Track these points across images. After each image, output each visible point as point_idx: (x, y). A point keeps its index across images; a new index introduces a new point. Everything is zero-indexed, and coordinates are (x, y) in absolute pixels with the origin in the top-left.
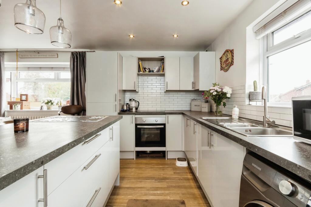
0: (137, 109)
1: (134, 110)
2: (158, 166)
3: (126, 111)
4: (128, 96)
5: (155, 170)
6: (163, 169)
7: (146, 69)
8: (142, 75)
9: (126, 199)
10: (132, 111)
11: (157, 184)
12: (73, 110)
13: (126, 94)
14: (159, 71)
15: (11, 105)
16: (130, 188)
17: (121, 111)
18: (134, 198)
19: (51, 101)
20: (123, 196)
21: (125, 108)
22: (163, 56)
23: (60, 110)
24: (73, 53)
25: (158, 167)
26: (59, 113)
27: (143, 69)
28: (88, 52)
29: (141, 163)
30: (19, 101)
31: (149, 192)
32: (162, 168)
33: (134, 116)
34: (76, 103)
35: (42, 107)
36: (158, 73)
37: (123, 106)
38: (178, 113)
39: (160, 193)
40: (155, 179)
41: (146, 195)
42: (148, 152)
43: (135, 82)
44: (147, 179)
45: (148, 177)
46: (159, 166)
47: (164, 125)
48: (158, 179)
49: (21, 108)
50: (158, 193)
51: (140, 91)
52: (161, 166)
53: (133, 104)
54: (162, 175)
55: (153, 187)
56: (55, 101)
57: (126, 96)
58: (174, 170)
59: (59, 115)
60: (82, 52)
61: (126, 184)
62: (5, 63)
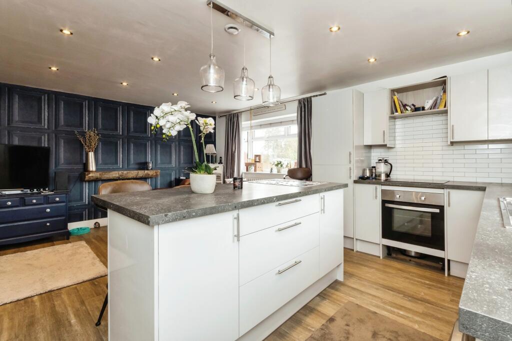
0: (388, 175)
1: (383, 177)
2: (421, 279)
3: (368, 178)
4: (376, 154)
5: (412, 283)
6: (429, 286)
7: (407, 107)
8: (401, 118)
9: (346, 299)
10: (380, 180)
11: (405, 302)
12: (300, 175)
13: (372, 151)
14: (434, 106)
15: (248, 165)
16: (358, 290)
17: (360, 178)
18: (358, 303)
19: (281, 162)
20: (342, 294)
21: (368, 174)
22: (446, 77)
23: (287, 173)
24: (300, 101)
25: (421, 282)
26: (284, 176)
27: (402, 108)
28: (314, 96)
29: (390, 267)
30: (254, 162)
31: (385, 306)
32: (428, 284)
33: (380, 188)
34: (304, 166)
35: (272, 169)
36: (432, 110)
37: (364, 170)
38: (475, 187)
39: (403, 315)
40: (404, 294)
41: (378, 307)
42: (413, 254)
43: (384, 131)
44: (388, 290)
45: (393, 288)
46: (423, 281)
47: (442, 208)
48: (410, 297)
49: (255, 170)
50: (399, 313)
51: (397, 146)
52: (428, 282)
53: (382, 169)
54: (422, 294)
55: (395, 303)
56: (285, 162)
57: (373, 154)
58: (453, 296)
59: (284, 178)
60: (307, 98)
61: (352, 283)
62: (243, 123)
